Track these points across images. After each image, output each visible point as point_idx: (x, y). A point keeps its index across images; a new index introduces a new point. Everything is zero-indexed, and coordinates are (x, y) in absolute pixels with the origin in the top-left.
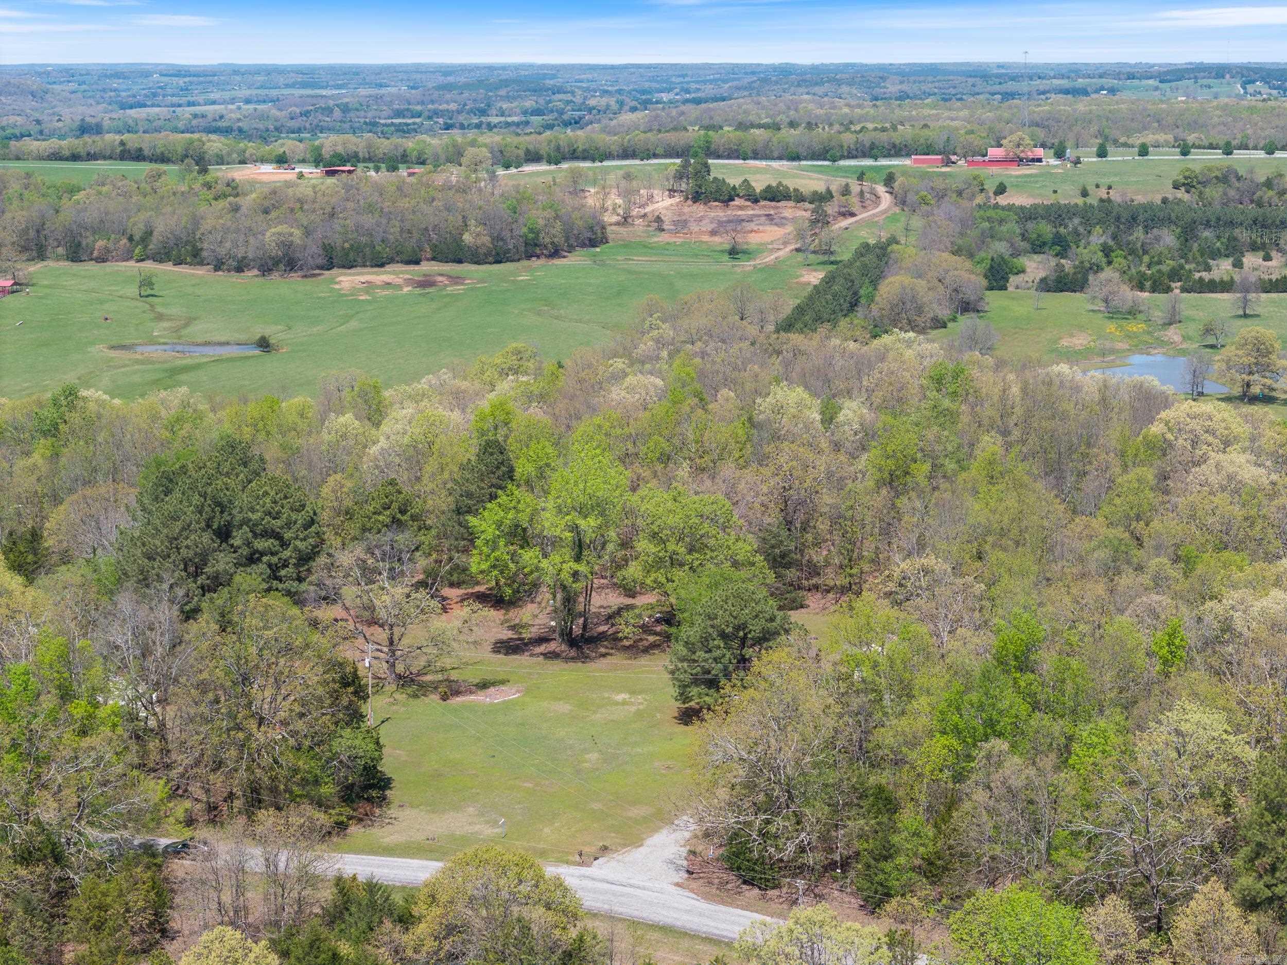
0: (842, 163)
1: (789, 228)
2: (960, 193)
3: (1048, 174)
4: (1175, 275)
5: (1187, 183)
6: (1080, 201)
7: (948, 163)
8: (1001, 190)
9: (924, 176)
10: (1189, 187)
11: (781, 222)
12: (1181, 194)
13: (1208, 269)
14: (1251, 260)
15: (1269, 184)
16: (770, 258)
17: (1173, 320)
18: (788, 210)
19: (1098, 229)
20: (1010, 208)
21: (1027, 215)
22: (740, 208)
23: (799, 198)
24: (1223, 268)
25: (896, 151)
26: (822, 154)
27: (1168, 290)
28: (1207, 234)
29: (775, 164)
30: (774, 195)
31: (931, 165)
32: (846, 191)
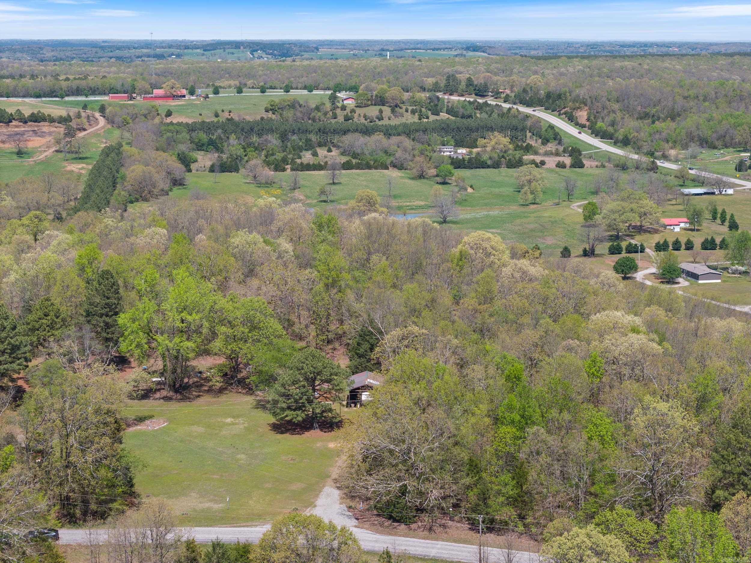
0: (67, 99)
1: (48, 139)
2: (145, 116)
3: (191, 105)
4: (284, 160)
5: (272, 109)
6: (216, 120)
7: (132, 98)
8: (169, 114)
9: (122, 106)
10: (274, 111)
11: (42, 135)
12: (270, 115)
13: (300, 157)
14: (322, 152)
15: (317, 108)
16: (42, 156)
17: (295, 187)
18: (45, 127)
19: (233, 137)
20: (179, 124)
21: (191, 128)
22: (15, 127)
23: (52, 120)
24: (307, 157)
25: (94, 91)
26: (52, 93)
27: (284, 170)
28: (295, 137)
29: (27, 100)
30: (36, 118)
31: (121, 100)
32: (79, 116)
